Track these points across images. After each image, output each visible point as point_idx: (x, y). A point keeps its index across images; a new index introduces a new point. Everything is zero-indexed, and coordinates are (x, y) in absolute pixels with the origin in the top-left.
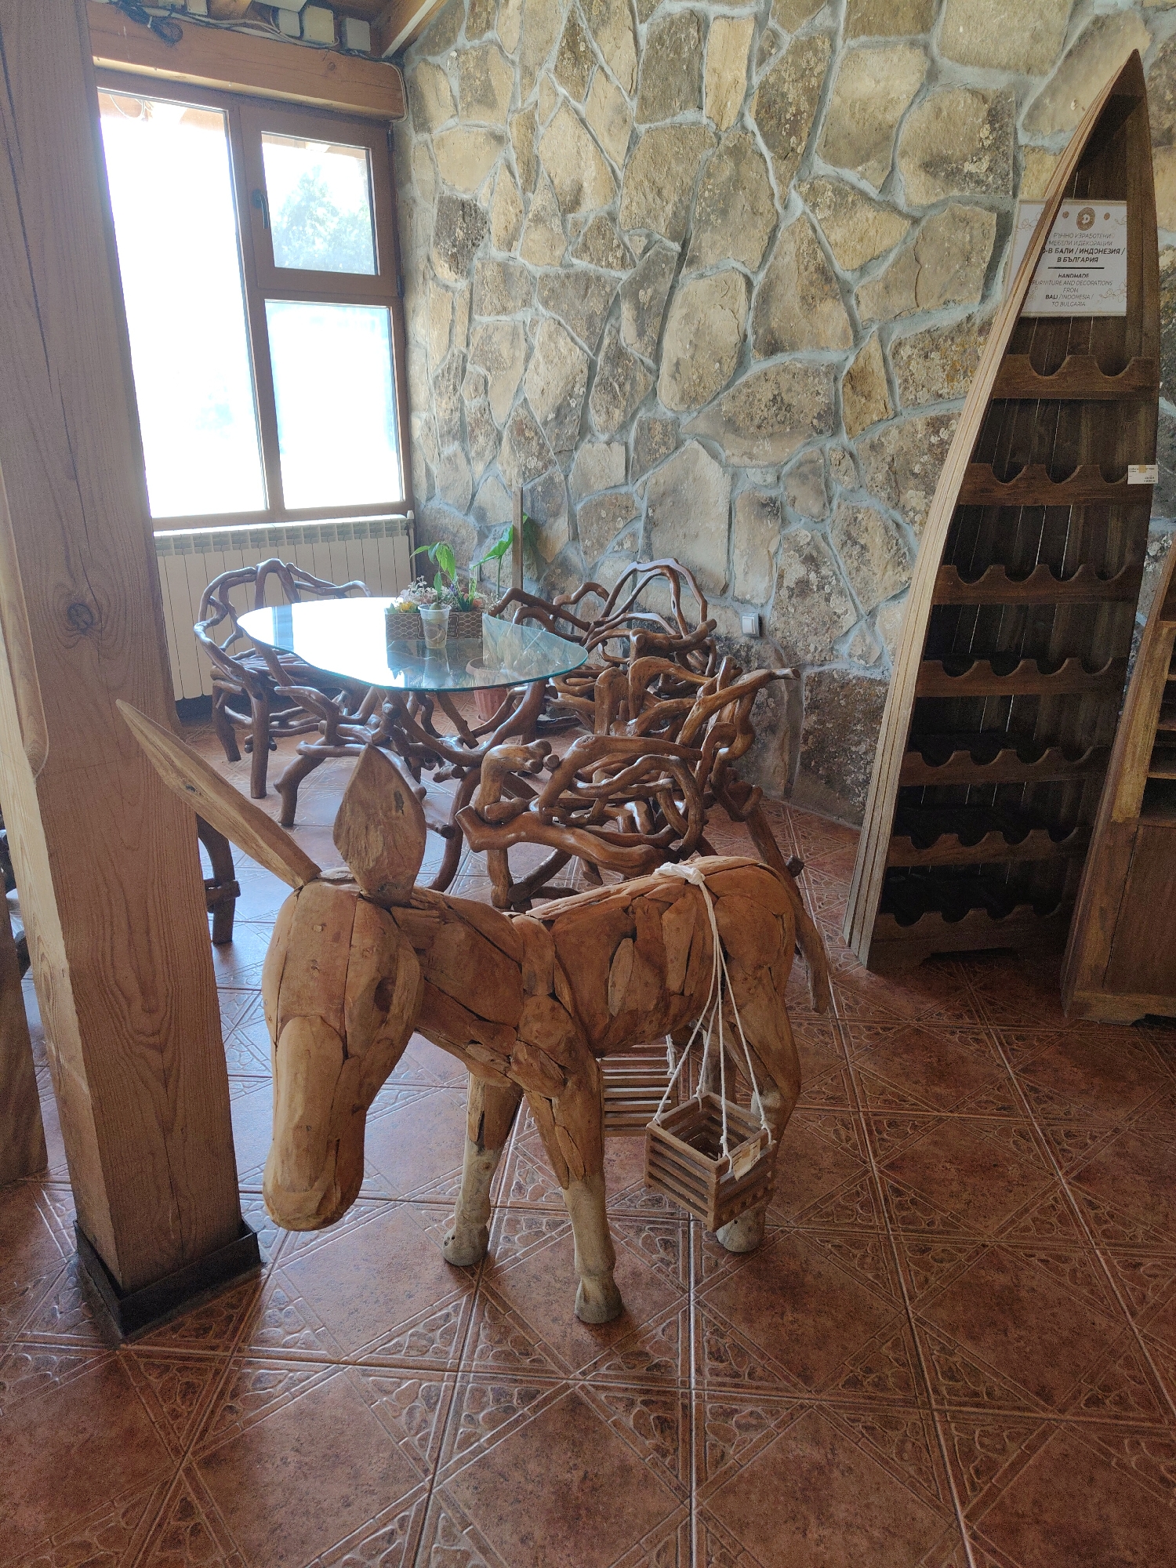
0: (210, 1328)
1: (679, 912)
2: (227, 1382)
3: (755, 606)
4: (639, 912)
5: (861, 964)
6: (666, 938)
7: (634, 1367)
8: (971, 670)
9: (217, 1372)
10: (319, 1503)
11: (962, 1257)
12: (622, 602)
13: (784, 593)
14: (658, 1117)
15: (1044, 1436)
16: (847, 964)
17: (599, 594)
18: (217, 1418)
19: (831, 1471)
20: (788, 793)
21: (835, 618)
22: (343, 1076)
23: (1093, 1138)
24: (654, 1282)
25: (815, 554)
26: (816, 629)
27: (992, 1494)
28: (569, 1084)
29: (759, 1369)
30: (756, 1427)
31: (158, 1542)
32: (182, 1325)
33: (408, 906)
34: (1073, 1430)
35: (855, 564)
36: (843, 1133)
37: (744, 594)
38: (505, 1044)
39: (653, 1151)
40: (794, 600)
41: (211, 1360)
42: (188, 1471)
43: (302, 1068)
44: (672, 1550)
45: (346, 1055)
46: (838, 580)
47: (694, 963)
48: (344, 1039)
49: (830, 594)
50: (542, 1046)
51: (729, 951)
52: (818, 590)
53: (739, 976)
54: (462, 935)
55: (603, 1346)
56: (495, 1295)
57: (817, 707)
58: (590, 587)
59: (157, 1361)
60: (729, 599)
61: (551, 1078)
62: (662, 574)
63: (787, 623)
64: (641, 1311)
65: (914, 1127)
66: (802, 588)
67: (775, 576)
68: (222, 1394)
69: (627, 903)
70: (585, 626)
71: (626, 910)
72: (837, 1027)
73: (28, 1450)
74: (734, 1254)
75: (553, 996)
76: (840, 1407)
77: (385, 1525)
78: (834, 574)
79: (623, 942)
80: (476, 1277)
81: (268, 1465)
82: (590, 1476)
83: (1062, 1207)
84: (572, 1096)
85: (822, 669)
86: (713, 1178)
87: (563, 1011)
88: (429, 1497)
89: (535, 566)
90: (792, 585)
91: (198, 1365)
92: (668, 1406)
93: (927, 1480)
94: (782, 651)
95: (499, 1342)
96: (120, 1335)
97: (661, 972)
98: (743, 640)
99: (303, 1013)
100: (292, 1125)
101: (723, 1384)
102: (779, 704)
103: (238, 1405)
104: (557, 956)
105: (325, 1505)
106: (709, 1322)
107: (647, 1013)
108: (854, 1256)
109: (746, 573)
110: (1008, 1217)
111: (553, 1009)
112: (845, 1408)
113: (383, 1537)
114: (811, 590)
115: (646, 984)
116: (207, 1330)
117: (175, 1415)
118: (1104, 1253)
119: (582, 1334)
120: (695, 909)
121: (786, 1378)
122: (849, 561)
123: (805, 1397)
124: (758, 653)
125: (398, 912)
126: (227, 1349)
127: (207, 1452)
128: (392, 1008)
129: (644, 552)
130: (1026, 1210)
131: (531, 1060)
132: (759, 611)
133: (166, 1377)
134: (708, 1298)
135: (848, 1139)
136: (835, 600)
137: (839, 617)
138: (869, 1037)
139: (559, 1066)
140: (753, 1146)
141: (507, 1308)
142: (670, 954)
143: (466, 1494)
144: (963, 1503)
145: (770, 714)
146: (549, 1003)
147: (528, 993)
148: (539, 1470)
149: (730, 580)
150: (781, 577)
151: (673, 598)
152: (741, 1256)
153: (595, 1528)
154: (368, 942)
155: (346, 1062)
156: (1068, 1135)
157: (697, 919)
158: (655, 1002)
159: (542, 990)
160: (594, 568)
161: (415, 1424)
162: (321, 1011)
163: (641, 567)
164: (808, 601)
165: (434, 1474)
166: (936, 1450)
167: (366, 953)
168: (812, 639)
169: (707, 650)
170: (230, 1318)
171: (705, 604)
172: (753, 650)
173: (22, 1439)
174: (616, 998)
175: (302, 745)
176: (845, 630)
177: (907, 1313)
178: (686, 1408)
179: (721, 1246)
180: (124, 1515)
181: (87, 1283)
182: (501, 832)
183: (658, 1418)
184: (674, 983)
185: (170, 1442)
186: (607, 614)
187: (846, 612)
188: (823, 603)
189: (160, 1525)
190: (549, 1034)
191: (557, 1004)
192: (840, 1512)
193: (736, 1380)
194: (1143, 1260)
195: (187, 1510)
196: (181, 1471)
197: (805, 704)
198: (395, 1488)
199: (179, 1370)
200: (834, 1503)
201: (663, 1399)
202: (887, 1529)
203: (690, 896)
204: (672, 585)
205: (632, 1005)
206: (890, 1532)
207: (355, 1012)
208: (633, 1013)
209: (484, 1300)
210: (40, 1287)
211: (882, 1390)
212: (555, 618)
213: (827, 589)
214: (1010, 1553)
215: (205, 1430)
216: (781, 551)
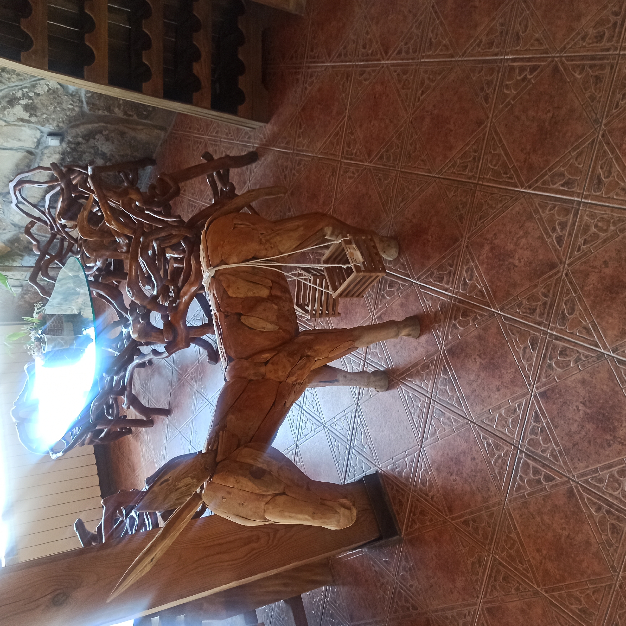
0: (400, 499)
1: (229, 286)
2: (422, 497)
3: (41, 137)
4: (228, 309)
5: (265, 127)
6: (242, 296)
7: (440, 319)
8: (91, 47)
9: (418, 500)
10: (472, 470)
11: (415, 137)
12: (37, 213)
13: (33, 119)
14: (330, 292)
15: (496, 132)
16: (264, 135)
17: (32, 226)
18: (434, 504)
19: (494, 244)
20: (163, 129)
21: (51, 91)
22: (293, 495)
23: (367, 33)
24: (406, 297)
25: (7, 99)
26: (58, 103)
27: (516, 171)
28: (309, 354)
29: (449, 261)
30: (472, 271)
31: (476, 536)
32: (397, 511)
33: (216, 451)
34: (496, 116)
35: (14, 76)
36: (350, 174)
37: (34, 143)
38: (287, 388)
39: (347, 296)
40: (38, 114)
41: (412, 502)
42: (453, 519)
43: (287, 514)
44: (512, 327)
45: (283, 493)
46: (25, 87)
47: (256, 279)
48: (276, 495)
49: (35, 93)
50: (290, 369)
51: (250, 257)
52: (32, 100)
53: (264, 253)
54: (233, 417)
55: (430, 331)
56: (403, 373)
57: (109, 107)
58: (28, 231)
59: (410, 524)
60: (36, 151)
61: (305, 364)
62: (20, 190)
63: (54, 120)
64: (418, 309)
65: (352, 133)
66: (31, 109)
67: (21, 123)
68: (426, 500)
69: (223, 315)
70: (54, 236)
71: (226, 316)
72: (297, 155)
73: (436, 579)
74: (399, 254)
75: (266, 363)
76: (470, 229)
77: (484, 446)
78: (21, 89)
79: (243, 321)
80: (394, 379)
81: (455, 487)
82: (479, 353)
83: (399, 69)
84: (315, 351)
85: (85, 103)
86: (362, 274)
87: (274, 358)
88: (477, 425)
89: (13, 257)
90: (28, 114)
91: (413, 507)
92: (458, 309)
93: (505, 199)
94: (72, 124)
95: (422, 377)
96: (398, 537)
97: (259, 301)
98: (64, 145)
99: (263, 511)
100: (312, 520)
101: (453, 280)
102: (106, 128)
103: (431, 494)
104: (246, 358)
105: (473, 468)
106: (426, 278)
107: (279, 310)
108: (407, 193)
109: (20, 140)
110: (400, 102)
111: (273, 364)
112: (471, 227)
113: (488, 448)
114: (32, 103)
115: (265, 310)
116: (400, 501)
117: (431, 520)
118: (423, 57)
119: (424, 338)
120: (228, 276)
121: (454, 250)
122: (13, 80)
123: (464, 243)
124: (73, 137)
125: (219, 458)
126: (409, 495)
127: (447, 510)
128: (264, 468)
129: (4, 197)
130: (398, 91)
131: (296, 375)
132: (45, 135)
133: (417, 521)
134: (417, 274)
135: (353, 173)
136: (39, 90)
137: (50, 89)
138: (304, 139)
139: (300, 359)
140: (349, 250)
141: (408, 370)
142: (250, 294)
143: (478, 409)
144: (517, 187)
145: (113, 134)
146: (270, 366)
147: (263, 376)
148: (474, 375)
149: (24, 149)
150: (22, 120)
151: (36, 185)
152: (400, 252)
153: (499, 358)
154: (232, 479)
155: (286, 493)
156: (364, 47)
157: (234, 275)
158: (274, 305)
159: (263, 370)
160: (15, 225)
161: (449, 423)
162: (263, 504)
163: (15, 201)
164: (39, 106)
165: (469, 420)
166: (494, 189)
167: (238, 481)
168: (64, 106)
169: (71, 170)
170: (397, 491)
171: (39, 168)
172: (71, 140)
173: (432, 581)
174: (270, 327)
175: (125, 406)
176: (59, 87)
177: (436, 177)
178: (460, 301)
179: (395, 260)
180: (465, 547)
181: (376, 546)
182: (180, 332)
183: (462, 316)
184: (265, 293)
185: (441, 524)
186: (45, 223)
187: (47, 85)
188: (40, 97)
189: (470, 534)
190: (285, 367)
191: (270, 361)
192: (511, 247)
193: (452, 274)
194: (429, 37)
195: (466, 523)
196: (452, 522)
197: (106, 113)
198: (471, 437)
199: (414, 515)
200: (506, 248)
201: (454, 311)
202: (520, 227)
203: (221, 278)
204: (27, 185)
205: (274, 318)
206: (521, 226)
207: (265, 489)
208: (278, 318)
209: (404, 379)
210: (375, 565)
211: (466, 205)
212: (49, 254)
213: (31, 94)
214: (539, 173)
215: (439, 510)
216: (5, 119)
